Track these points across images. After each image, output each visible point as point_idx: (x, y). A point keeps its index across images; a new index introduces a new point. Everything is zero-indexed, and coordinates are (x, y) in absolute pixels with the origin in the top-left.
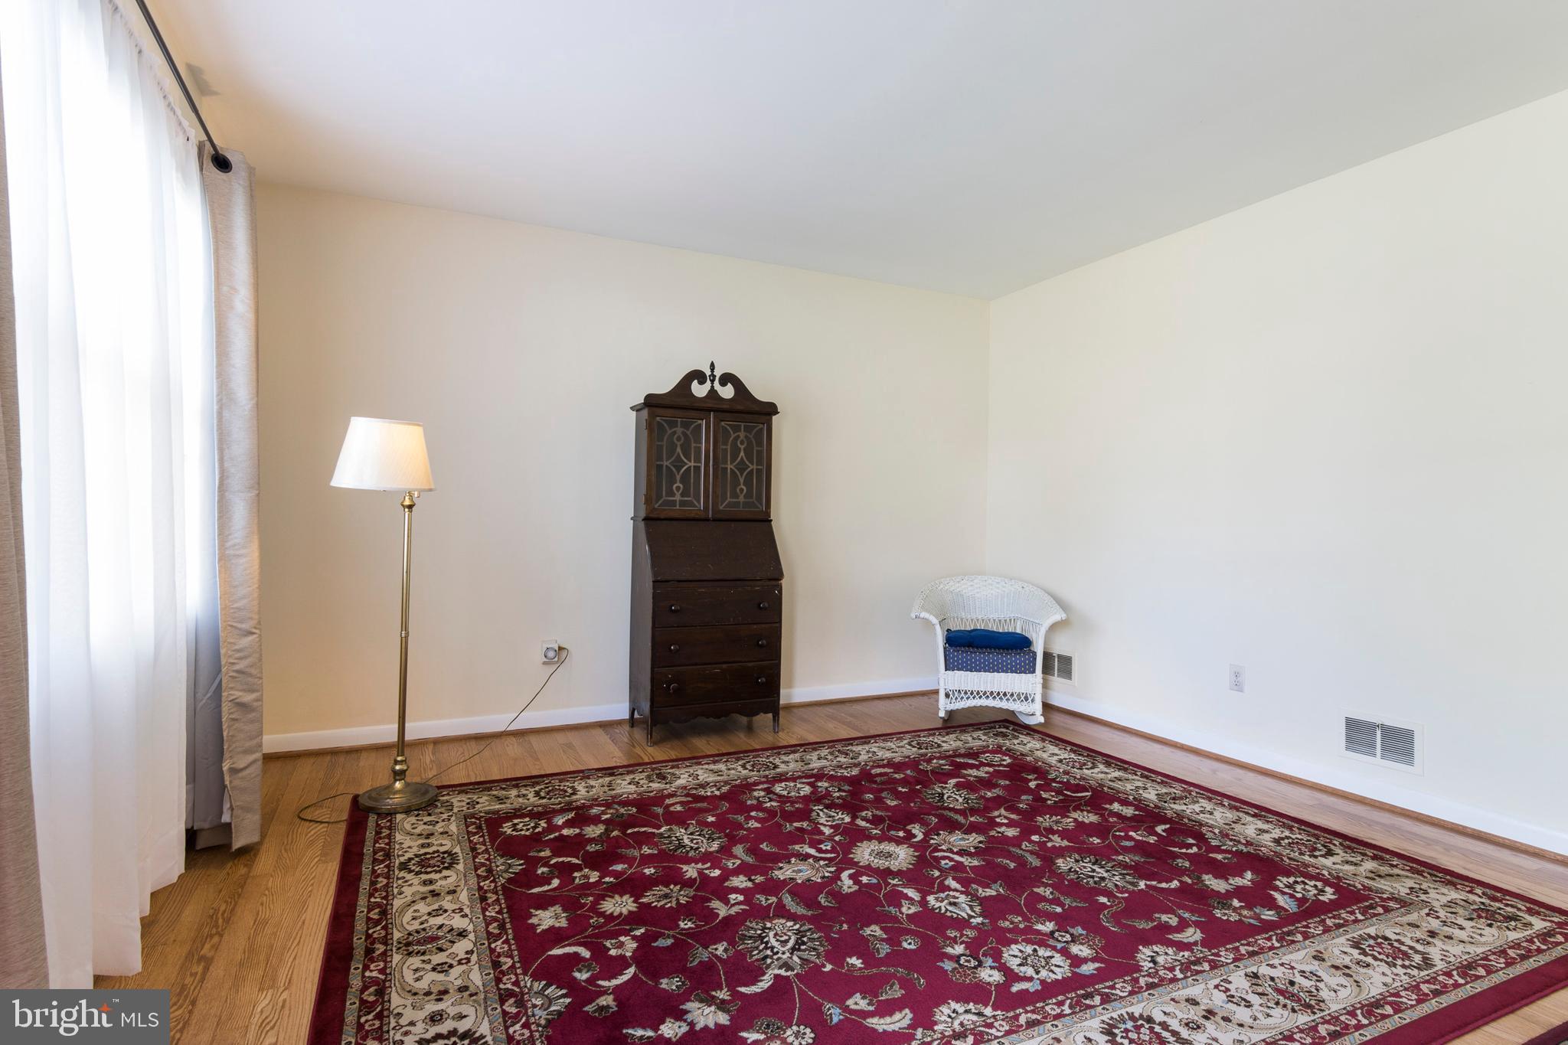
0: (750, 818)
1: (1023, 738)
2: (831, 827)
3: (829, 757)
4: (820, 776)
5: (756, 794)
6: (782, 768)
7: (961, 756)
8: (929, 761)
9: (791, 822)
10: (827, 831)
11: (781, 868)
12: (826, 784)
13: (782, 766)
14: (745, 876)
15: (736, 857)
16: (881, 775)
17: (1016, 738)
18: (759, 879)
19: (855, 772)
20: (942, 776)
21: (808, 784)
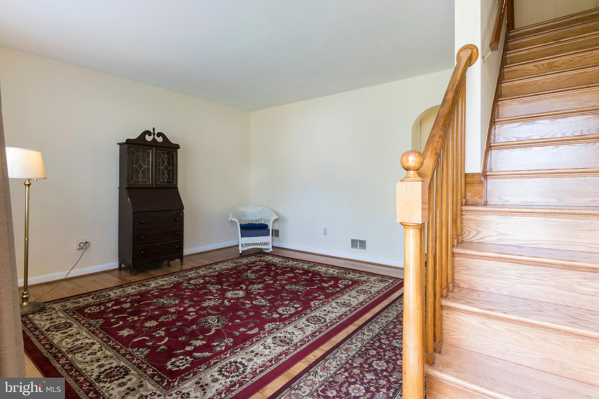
0: (185, 292)
1: (266, 256)
2: (215, 290)
3: (206, 270)
4: (205, 276)
5: (184, 285)
6: (190, 276)
7: (249, 264)
8: (240, 267)
9: (201, 291)
10: (215, 291)
11: (204, 303)
12: (208, 278)
13: (190, 275)
14: (192, 307)
15: (186, 303)
16: (226, 273)
17: (265, 257)
18: (198, 308)
19: (217, 273)
20: (246, 271)
21: (202, 279)
